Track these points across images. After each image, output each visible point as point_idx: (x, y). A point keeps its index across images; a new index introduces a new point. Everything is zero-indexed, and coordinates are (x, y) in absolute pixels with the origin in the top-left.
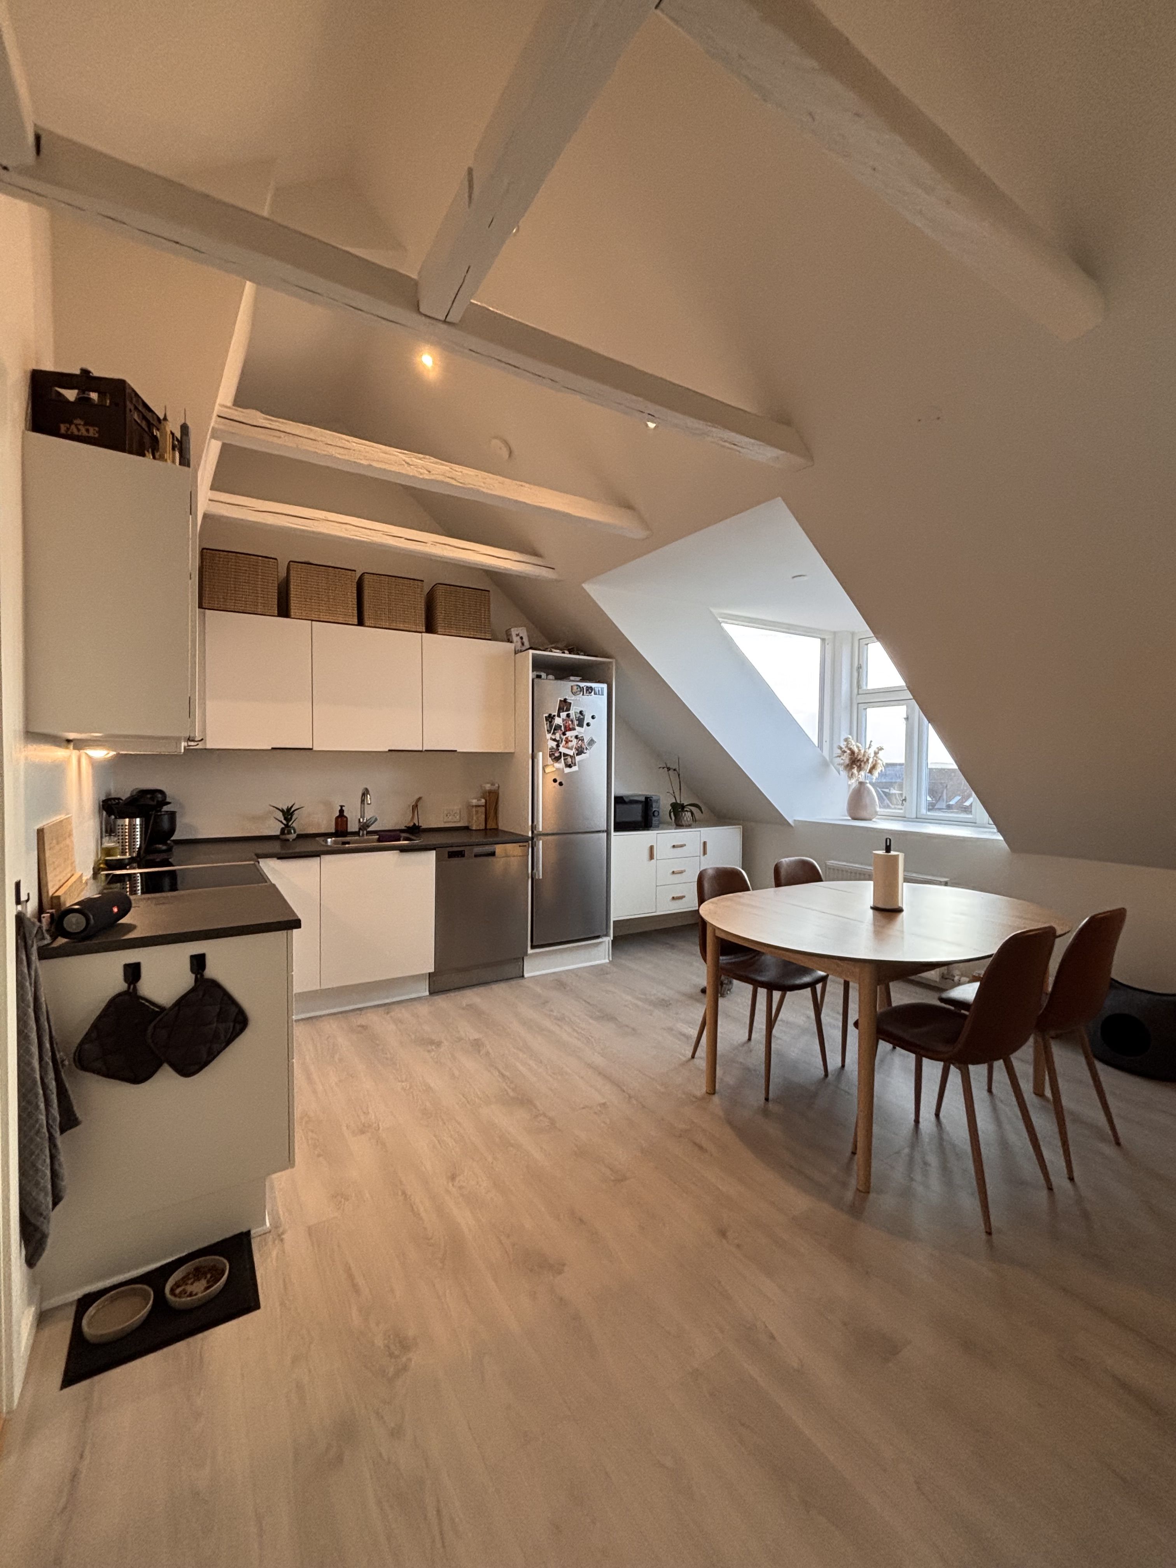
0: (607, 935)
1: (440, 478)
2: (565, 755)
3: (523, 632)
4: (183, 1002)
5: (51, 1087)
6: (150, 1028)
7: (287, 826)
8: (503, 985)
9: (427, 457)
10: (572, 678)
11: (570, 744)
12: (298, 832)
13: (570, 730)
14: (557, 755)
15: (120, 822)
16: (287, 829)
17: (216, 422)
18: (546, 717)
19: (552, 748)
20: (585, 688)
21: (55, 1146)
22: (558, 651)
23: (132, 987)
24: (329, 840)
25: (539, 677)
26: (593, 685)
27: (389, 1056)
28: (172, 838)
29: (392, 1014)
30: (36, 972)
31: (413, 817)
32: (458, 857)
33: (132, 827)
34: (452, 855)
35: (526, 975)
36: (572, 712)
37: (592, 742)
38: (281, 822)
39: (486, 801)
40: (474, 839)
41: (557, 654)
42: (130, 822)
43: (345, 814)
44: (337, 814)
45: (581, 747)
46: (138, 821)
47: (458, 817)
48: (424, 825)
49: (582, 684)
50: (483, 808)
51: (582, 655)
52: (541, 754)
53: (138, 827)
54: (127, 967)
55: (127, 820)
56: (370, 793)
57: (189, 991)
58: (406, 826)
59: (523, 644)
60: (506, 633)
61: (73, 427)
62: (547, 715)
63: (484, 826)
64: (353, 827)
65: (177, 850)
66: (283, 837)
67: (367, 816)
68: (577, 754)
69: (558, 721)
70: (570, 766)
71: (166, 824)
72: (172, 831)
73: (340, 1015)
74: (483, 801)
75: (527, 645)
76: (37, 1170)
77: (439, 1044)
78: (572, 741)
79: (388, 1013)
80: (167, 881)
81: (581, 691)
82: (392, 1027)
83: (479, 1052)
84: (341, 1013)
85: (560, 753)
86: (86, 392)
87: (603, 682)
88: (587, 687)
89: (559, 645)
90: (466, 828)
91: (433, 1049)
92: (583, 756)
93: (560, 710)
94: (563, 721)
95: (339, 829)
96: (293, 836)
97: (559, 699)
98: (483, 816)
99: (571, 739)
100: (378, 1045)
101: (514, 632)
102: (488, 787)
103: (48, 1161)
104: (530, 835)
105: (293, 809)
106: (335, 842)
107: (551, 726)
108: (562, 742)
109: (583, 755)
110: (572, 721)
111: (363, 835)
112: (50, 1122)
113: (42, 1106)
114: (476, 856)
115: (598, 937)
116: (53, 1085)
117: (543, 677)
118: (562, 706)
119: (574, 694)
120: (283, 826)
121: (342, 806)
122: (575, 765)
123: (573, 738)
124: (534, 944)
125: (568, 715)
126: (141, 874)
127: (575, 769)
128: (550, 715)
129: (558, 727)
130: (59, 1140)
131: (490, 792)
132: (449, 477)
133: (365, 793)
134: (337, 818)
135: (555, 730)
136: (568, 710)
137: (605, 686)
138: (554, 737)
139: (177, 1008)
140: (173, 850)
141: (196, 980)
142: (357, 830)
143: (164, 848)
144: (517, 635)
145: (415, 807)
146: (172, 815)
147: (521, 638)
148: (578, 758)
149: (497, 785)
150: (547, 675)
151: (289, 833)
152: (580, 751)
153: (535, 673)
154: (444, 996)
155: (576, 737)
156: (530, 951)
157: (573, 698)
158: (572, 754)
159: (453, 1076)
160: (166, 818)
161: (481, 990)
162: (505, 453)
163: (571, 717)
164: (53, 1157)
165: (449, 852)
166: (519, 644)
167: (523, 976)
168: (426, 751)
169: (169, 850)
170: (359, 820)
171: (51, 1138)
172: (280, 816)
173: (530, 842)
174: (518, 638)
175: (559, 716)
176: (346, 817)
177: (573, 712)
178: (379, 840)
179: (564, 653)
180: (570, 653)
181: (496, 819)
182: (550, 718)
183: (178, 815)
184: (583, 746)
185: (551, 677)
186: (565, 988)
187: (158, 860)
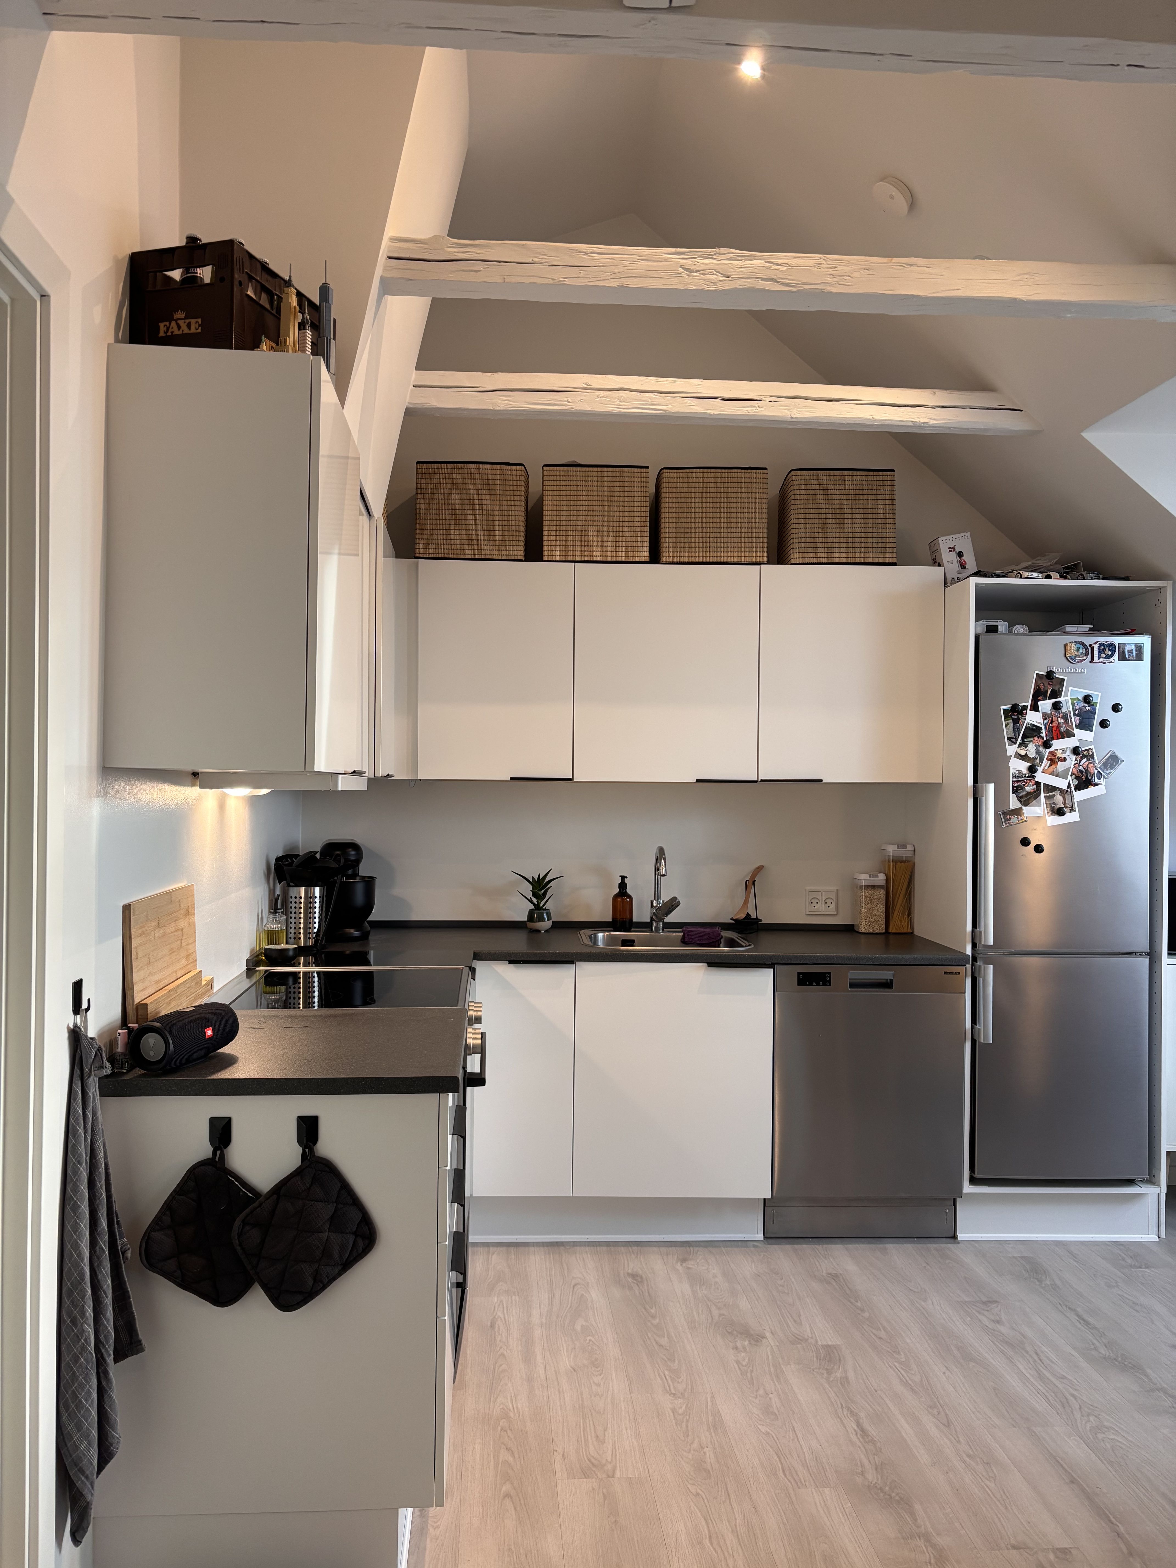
0: (1152, 1180)
1: (748, 283)
2: (1050, 789)
3: (964, 542)
4: (283, 1188)
5: (105, 1287)
6: (238, 1223)
7: (537, 907)
8: (909, 1247)
9: (723, 250)
10: (1070, 628)
11: (1061, 767)
12: (554, 919)
13: (1061, 736)
14: (1029, 788)
15: (293, 891)
16: (536, 913)
17: (386, 269)
18: (1004, 710)
19: (1019, 775)
20: (1096, 647)
21: (106, 1373)
22: (1035, 574)
23: (219, 1152)
24: (600, 935)
25: (992, 629)
26: (1117, 640)
27: (664, 1341)
28: (368, 919)
29: (690, 1264)
30: (94, 1114)
31: (746, 903)
32: (818, 984)
33: (309, 899)
34: (805, 979)
35: (961, 1236)
36: (1065, 700)
37: (1113, 761)
38: (531, 902)
39: (887, 876)
40: (864, 952)
41: (1036, 580)
42: (306, 893)
43: (628, 891)
44: (617, 890)
45: (1087, 770)
46: (317, 891)
47: (832, 906)
48: (766, 919)
49: (1088, 640)
50: (882, 892)
51: (1091, 578)
52: (991, 787)
53: (317, 900)
54: (213, 1121)
55: (303, 889)
56: (667, 856)
57: (291, 1174)
58: (732, 919)
59: (963, 566)
60: (930, 547)
61: (173, 324)
62: (1007, 707)
63: (884, 926)
64: (641, 913)
65: (375, 938)
66: (530, 925)
67: (665, 897)
68: (1078, 788)
69: (1033, 718)
70: (1060, 812)
71: (359, 897)
72: (369, 906)
73: (604, 1249)
74: (882, 877)
75: (972, 566)
76: (79, 1406)
77: (757, 1339)
78: (1065, 760)
79: (684, 1260)
80: (358, 986)
81: (1087, 652)
82: (683, 1288)
83: (829, 1372)
84: (608, 1244)
85: (1038, 784)
86: (191, 270)
87: (1141, 634)
88: (1101, 644)
89: (1042, 562)
90: (849, 929)
91: (744, 1348)
92: (1089, 793)
93: (1039, 695)
94: (1045, 719)
95: (618, 917)
96: (546, 924)
97: (1036, 672)
98: (882, 908)
99: (1063, 756)
100: (654, 1317)
101: (944, 543)
102: (892, 850)
103: (95, 1395)
104: (969, 951)
105: (547, 879)
106: (610, 941)
107: (1016, 730)
108: (1041, 761)
109: (1091, 788)
110: (1065, 717)
111: (657, 929)
112: (102, 1338)
113: (89, 1312)
114: (853, 985)
115: (1130, 1182)
116: (107, 1284)
117: (1000, 629)
118: (1042, 687)
119: (1071, 660)
120: (532, 907)
121: (623, 878)
122: (1072, 810)
123: (1068, 753)
124: (976, 1175)
125: (1056, 706)
126: (318, 973)
127: (1071, 817)
128: (1015, 707)
129: (1033, 731)
130: (113, 1369)
131: (897, 861)
132: (763, 279)
133: (661, 855)
134: (616, 897)
135: (1024, 737)
136: (1056, 694)
137: (1146, 641)
138: (1023, 753)
139: (275, 1196)
140: (370, 938)
141: (304, 1157)
142: (649, 920)
143: (357, 933)
144: (951, 549)
145: (750, 883)
146: (369, 883)
147: (960, 554)
148: (1079, 796)
149: (909, 848)
150: (1011, 625)
151: (541, 919)
152: (1084, 781)
153: (983, 623)
154: (788, 1247)
155: (1076, 751)
156: (968, 1188)
157: (1070, 668)
158: (1065, 787)
159: (767, 1410)
160: (359, 889)
161: (862, 1249)
162: (901, 203)
163: (1064, 710)
164: (102, 1392)
165: (799, 974)
166: (956, 566)
167: (954, 1237)
168: (762, 781)
169: (365, 937)
170: (652, 902)
171: (101, 1362)
172: (527, 889)
173: (969, 966)
174: (953, 556)
175: (1035, 708)
176: (630, 897)
177: (1069, 698)
178: (684, 942)
179: (1049, 577)
180: (1063, 577)
181: (910, 914)
182: (1015, 713)
183: (377, 883)
184: (1093, 771)
185: (1020, 628)
186: (1040, 1281)
187: (348, 952)
